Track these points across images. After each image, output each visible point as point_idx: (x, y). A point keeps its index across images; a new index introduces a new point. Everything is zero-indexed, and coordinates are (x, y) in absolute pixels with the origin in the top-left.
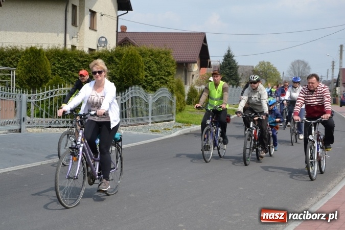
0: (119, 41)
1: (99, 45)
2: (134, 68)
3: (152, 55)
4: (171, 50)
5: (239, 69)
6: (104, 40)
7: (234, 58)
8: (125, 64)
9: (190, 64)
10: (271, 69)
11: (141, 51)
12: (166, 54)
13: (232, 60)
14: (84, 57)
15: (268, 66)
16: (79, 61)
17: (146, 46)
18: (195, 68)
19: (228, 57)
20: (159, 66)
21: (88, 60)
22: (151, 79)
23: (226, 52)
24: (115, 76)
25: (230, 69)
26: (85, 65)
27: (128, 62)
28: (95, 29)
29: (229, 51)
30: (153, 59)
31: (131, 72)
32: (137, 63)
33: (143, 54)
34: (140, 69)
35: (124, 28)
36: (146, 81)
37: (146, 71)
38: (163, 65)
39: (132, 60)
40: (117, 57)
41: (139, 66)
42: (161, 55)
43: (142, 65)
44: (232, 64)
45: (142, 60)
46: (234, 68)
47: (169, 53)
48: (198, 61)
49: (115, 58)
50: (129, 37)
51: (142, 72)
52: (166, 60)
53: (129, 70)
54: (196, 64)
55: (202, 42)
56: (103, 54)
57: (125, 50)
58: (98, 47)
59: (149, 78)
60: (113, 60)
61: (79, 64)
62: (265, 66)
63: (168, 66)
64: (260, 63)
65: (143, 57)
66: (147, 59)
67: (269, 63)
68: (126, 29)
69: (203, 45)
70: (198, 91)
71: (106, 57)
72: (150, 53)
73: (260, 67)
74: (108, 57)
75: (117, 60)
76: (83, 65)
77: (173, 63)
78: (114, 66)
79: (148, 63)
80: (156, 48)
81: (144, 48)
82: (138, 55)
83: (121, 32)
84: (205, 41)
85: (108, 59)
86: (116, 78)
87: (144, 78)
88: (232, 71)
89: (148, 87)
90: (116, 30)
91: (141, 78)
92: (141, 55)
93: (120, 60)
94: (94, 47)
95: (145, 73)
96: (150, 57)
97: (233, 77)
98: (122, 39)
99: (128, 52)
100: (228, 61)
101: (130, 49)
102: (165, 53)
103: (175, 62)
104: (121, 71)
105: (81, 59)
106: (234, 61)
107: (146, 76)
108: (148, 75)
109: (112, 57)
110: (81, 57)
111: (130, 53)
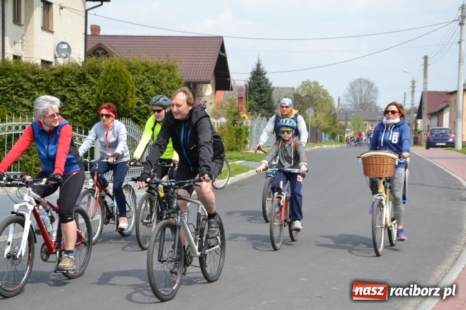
0: (88, 48)
1: (57, 56)
2: (119, 92)
3: (147, 71)
4: (177, 63)
5: (273, 92)
6: (65, 47)
7: (267, 76)
8: (106, 85)
9: (201, 85)
10: (319, 93)
11: (129, 65)
12: (169, 70)
13: (264, 78)
14: (38, 73)
15: (315, 88)
16: (30, 80)
17: (136, 58)
18: (208, 90)
19: (258, 75)
20: (158, 89)
21: (45, 78)
22: (146, 108)
23: (255, 67)
24: (88, 103)
25: (261, 92)
26: (40, 86)
27: (109, 82)
28: (50, 29)
29: (258, 65)
30: (148, 77)
31: (114, 98)
32: (124, 83)
33: (132, 70)
34: (129, 93)
35: (96, 29)
36: (138, 111)
37: (138, 96)
38: (165, 86)
39: (116, 79)
40: (92, 74)
41: (127, 88)
42: (161, 71)
43: (132, 86)
44: (263, 85)
45: (131, 78)
46: (266, 91)
47: (173, 67)
48: (213, 81)
49: (88, 76)
50: (104, 43)
51: (131, 97)
52: (168, 79)
53: (112, 94)
54: (209, 86)
55: (218, 51)
56: (68, 69)
57: (103, 63)
58: (56, 57)
59: (142, 106)
60: (85, 78)
61: (30, 84)
62: (310, 87)
63: (173, 88)
64: (303, 83)
65: (133, 74)
66: (140, 77)
67: (316, 83)
68: (99, 30)
69: (220, 55)
70: (216, 126)
71: (74, 74)
72: (144, 68)
73: (304, 90)
74: (77, 75)
75: (92, 79)
76: (37, 86)
77: (180, 83)
78: (87, 88)
79: (140, 83)
80: (152, 60)
81: (135, 60)
82: (126, 71)
83: (92, 35)
84: (223, 49)
85: (77, 77)
86: (91, 107)
87: (135, 106)
88: (263, 95)
89: (142, 120)
90: (84, 31)
91: (130, 106)
92: (129, 70)
93: (97, 78)
94: (50, 58)
95: (137, 99)
96: (143, 74)
97: (266, 104)
98: (93, 45)
99: (110, 67)
100: (258, 80)
101: (112, 61)
102: (168, 68)
103: (183, 81)
104: (98, 96)
105: (34, 77)
106: (267, 81)
107: (138, 104)
108: (141, 101)
109: (83, 75)
110: (34, 73)
111: (113, 68)
